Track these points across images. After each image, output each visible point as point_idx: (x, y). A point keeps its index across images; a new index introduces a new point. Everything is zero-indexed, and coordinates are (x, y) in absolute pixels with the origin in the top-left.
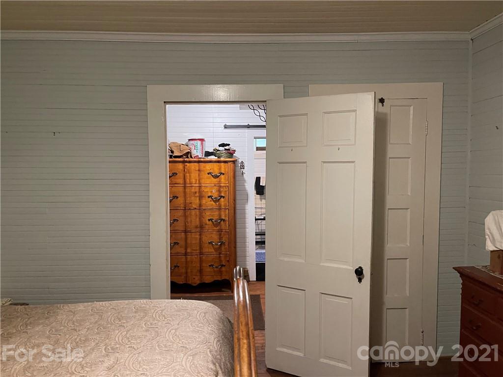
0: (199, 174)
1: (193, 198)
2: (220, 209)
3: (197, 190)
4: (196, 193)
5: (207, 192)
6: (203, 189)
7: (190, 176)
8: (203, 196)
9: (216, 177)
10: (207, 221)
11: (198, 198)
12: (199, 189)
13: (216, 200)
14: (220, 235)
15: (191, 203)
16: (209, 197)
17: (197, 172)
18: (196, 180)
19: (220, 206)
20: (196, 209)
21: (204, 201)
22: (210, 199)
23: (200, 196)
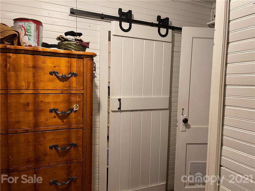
0: (34, 73)
1: (22, 114)
2: (69, 129)
3: (31, 99)
4: (28, 104)
5: (48, 103)
6: (41, 98)
7: (17, 76)
8: (41, 111)
9: (64, 79)
10: (48, 150)
11: (31, 114)
12: (35, 98)
13: (64, 116)
14: (69, 168)
15: (18, 122)
16: (51, 111)
17: (31, 69)
18: (29, 82)
19: (69, 124)
20: (27, 131)
21: (43, 118)
22: (53, 114)
23: (35, 110)
